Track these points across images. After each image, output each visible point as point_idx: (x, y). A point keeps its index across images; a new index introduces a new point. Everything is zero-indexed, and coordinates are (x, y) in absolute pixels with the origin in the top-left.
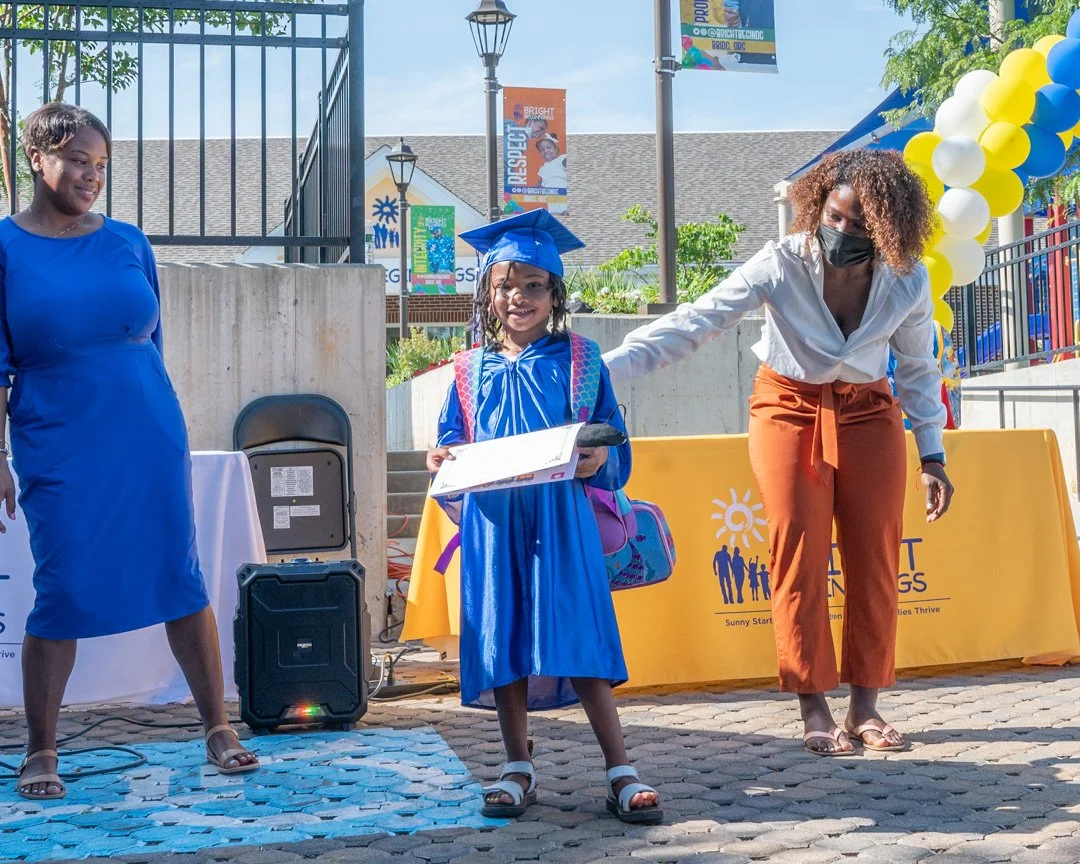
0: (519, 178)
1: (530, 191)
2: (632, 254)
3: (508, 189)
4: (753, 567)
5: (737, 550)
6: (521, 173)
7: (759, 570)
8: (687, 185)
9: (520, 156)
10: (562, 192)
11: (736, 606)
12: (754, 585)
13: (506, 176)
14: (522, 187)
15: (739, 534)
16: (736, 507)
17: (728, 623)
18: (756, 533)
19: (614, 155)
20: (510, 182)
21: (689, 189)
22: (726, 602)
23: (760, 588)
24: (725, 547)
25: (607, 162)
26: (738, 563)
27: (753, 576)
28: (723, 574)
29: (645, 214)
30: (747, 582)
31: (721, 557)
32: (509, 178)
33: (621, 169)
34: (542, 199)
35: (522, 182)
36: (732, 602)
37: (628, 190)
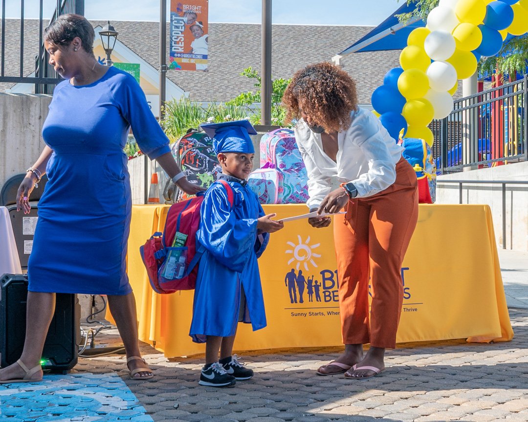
0: (179, 48)
1: (185, 56)
2: (246, 96)
3: (172, 54)
4: (310, 282)
5: (300, 272)
6: (180, 45)
7: (313, 284)
8: (280, 56)
9: (180, 35)
10: (205, 57)
11: (299, 305)
12: (310, 293)
13: (171, 46)
14: (180, 53)
15: (302, 263)
16: (301, 246)
17: (293, 314)
18: (312, 262)
19: (237, 36)
20: (173, 50)
21: (282, 58)
22: (292, 302)
23: (314, 294)
24: (293, 270)
25: (233, 41)
26: (301, 279)
27: (310, 287)
28: (291, 286)
29: (254, 72)
30: (306, 290)
31: (291, 276)
32: (173, 48)
33: (241, 45)
34: (192, 61)
35: (181, 50)
36: (296, 302)
37: (245, 57)
